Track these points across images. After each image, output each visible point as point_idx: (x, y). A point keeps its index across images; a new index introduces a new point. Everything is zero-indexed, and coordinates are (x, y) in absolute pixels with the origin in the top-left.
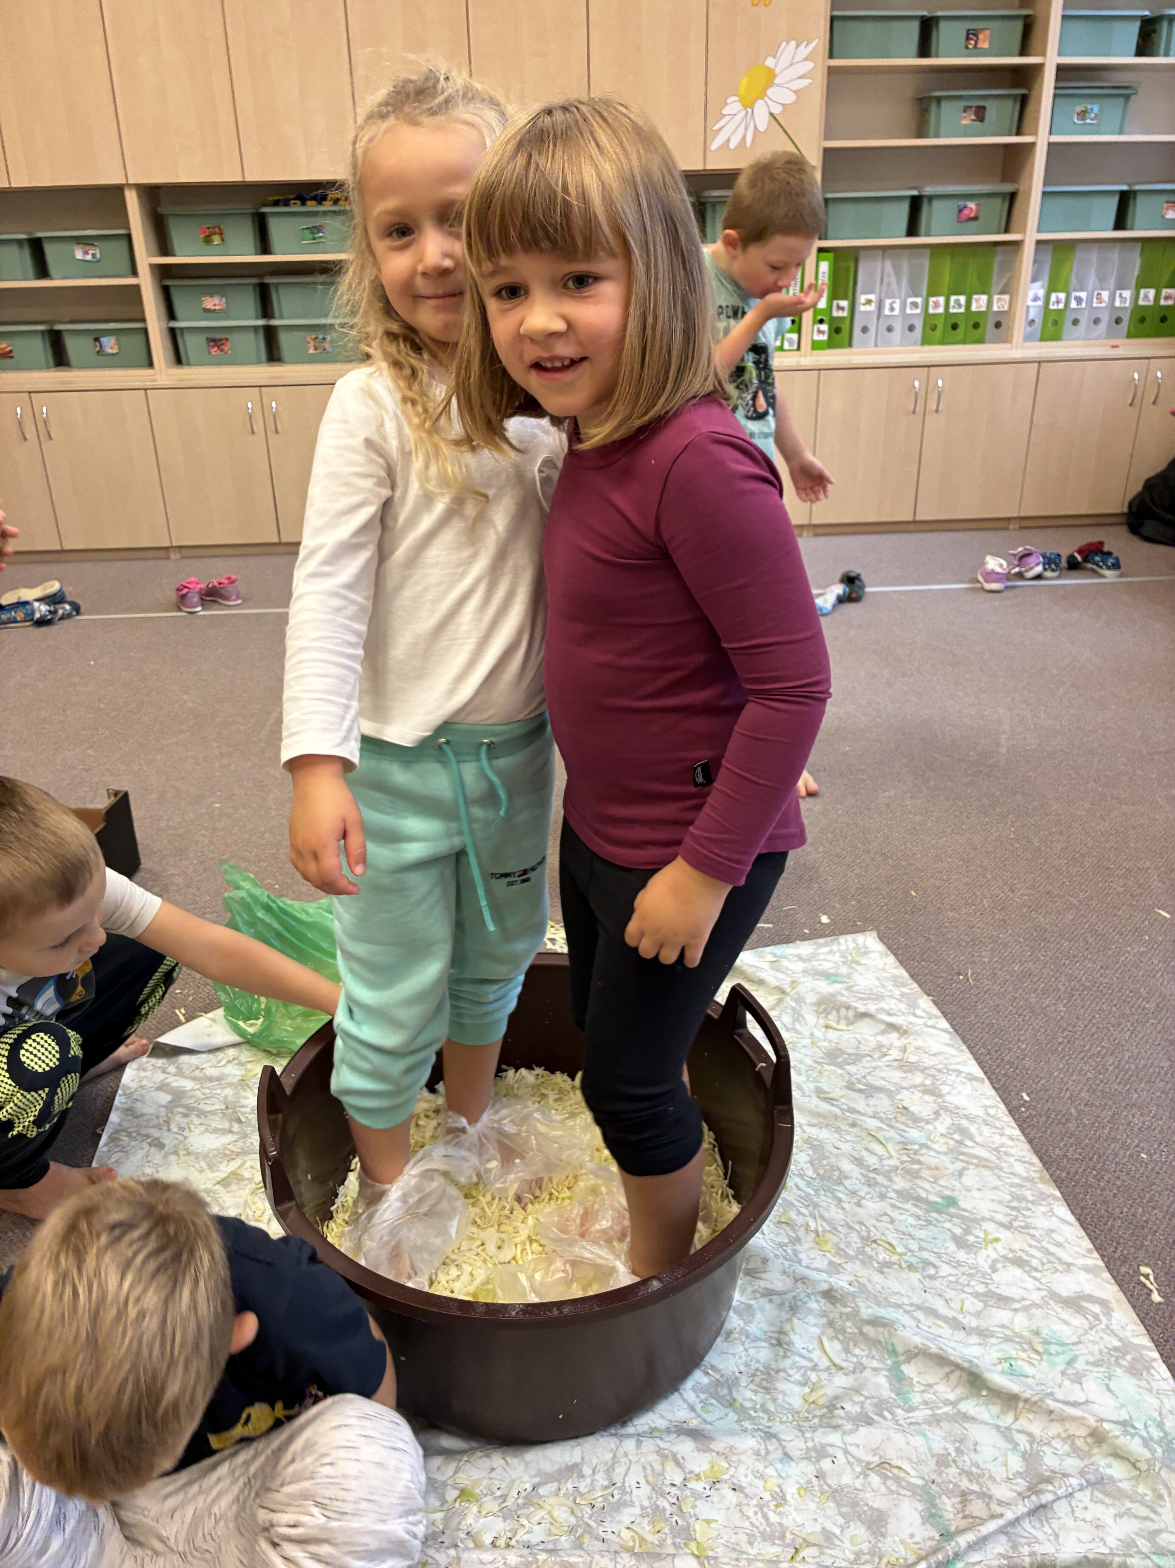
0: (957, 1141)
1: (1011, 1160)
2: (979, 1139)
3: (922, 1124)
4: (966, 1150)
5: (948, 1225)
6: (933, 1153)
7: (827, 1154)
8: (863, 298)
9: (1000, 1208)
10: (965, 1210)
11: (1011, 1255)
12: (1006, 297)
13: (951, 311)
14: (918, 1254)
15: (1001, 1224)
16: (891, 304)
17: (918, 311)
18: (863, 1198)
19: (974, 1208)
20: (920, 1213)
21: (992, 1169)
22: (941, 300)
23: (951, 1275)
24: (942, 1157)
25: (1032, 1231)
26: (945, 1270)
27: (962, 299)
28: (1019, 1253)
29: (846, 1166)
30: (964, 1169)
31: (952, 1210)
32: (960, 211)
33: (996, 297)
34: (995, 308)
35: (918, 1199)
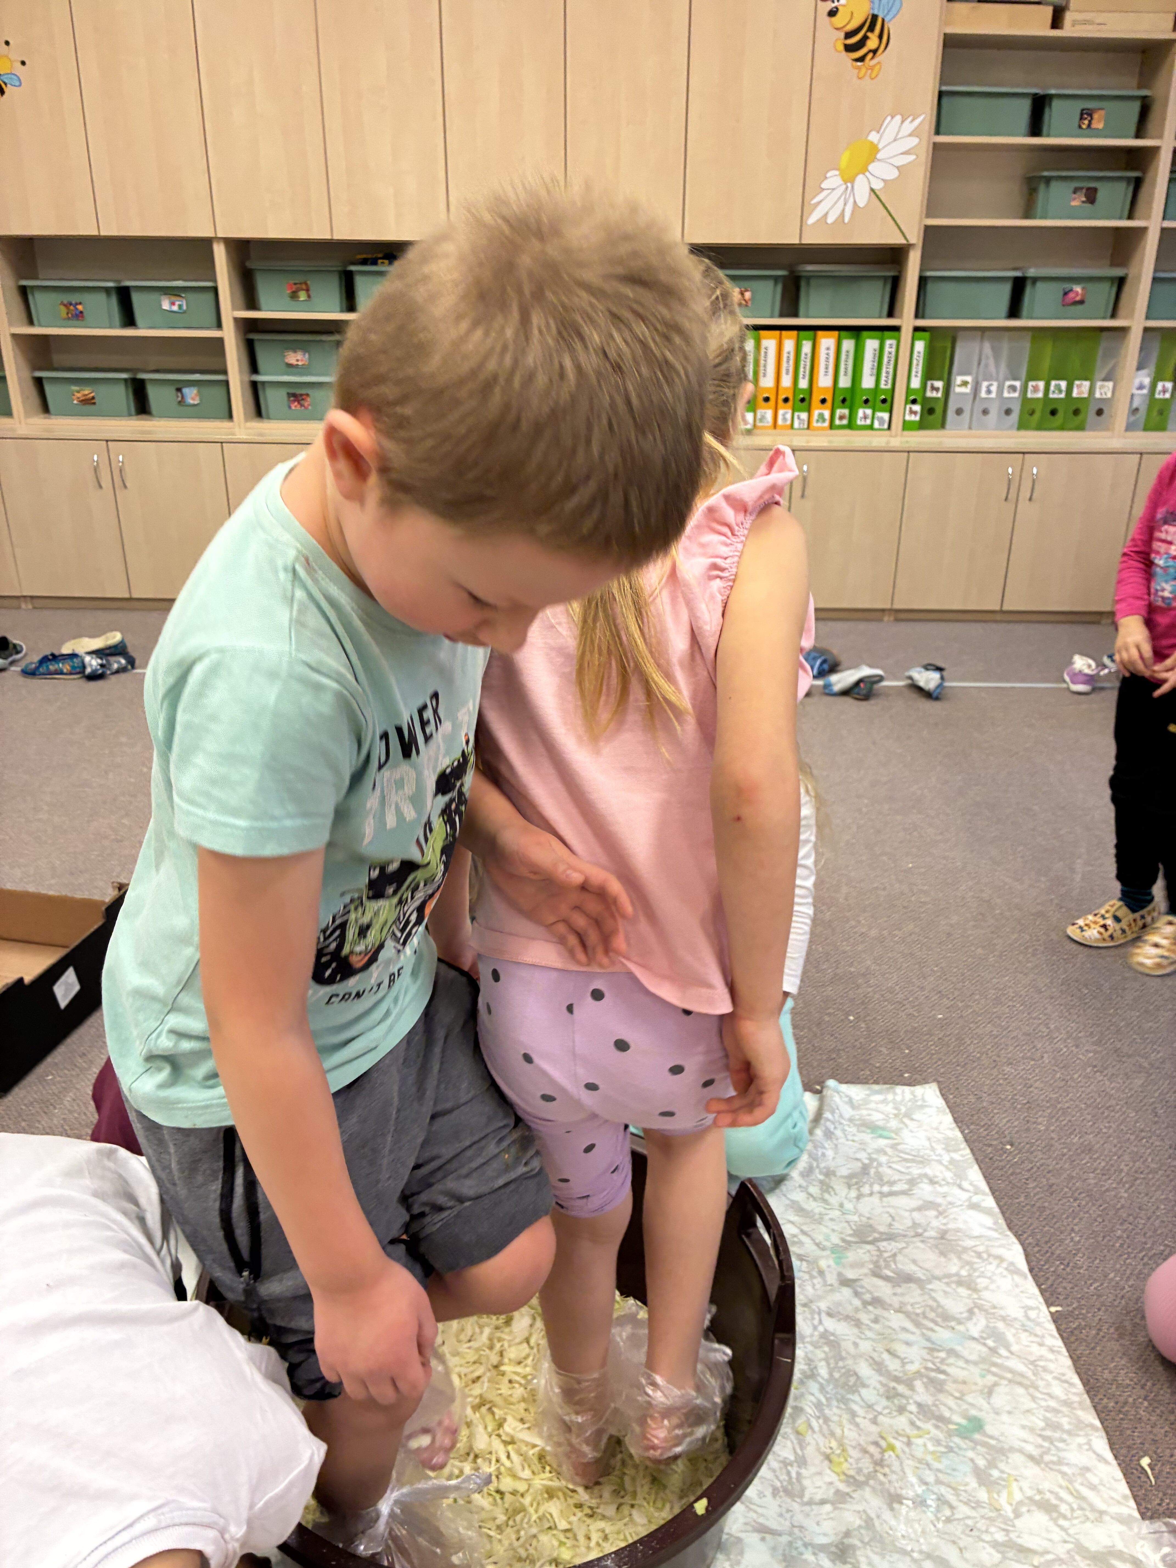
0: (990, 1348)
1: (1049, 1377)
2: (1015, 1348)
3: (953, 1324)
4: (999, 1361)
5: (970, 1454)
6: (961, 1363)
7: (844, 1354)
8: (959, 379)
9: (1031, 1438)
10: (991, 1437)
11: (1037, 1497)
12: (1110, 384)
13: (1051, 396)
14: (935, 1489)
15: (1031, 1457)
16: (988, 387)
17: (1016, 395)
18: (880, 1413)
19: (1002, 1434)
20: (941, 1436)
21: (1026, 1387)
22: (1041, 384)
23: (969, 1517)
24: (971, 1368)
25: (1065, 1469)
26: (963, 1510)
27: (1063, 384)
28: (1048, 1495)
29: (865, 1370)
30: (996, 1384)
31: (977, 1436)
32: (1066, 294)
33: (1099, 384)
34: (1098, 395)
35: (941, 1419)
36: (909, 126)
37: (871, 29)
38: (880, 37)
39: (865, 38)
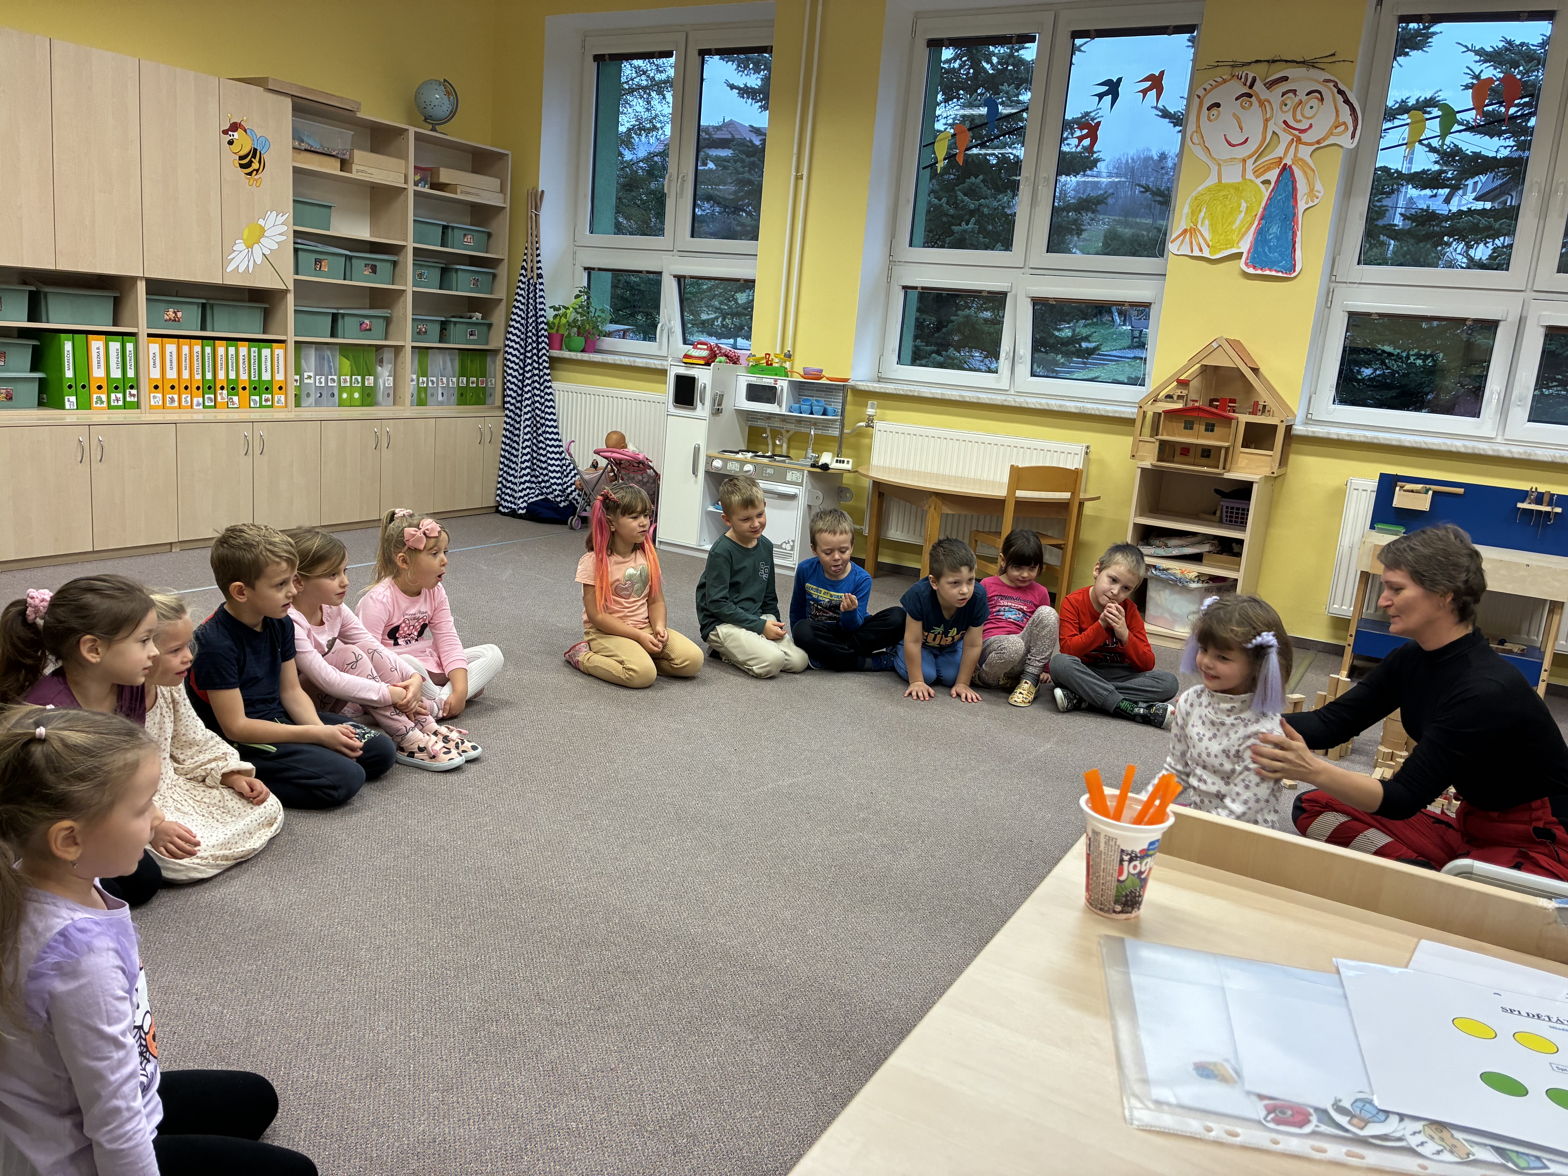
8: (306, 374)
12: (391, 378)
13: (354, 385)
16: (320, 380)
17: (335, 384)
22: (348, 378)
27: (359, 378)
32: (360, 325)
33: (377, 378)
34: (387, 385)
36: (281, 219)
37: (254, 156)
38: (260, 162)
39: (251, 162)
